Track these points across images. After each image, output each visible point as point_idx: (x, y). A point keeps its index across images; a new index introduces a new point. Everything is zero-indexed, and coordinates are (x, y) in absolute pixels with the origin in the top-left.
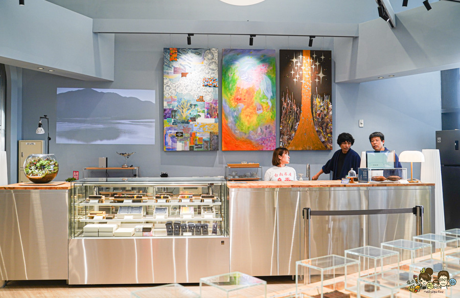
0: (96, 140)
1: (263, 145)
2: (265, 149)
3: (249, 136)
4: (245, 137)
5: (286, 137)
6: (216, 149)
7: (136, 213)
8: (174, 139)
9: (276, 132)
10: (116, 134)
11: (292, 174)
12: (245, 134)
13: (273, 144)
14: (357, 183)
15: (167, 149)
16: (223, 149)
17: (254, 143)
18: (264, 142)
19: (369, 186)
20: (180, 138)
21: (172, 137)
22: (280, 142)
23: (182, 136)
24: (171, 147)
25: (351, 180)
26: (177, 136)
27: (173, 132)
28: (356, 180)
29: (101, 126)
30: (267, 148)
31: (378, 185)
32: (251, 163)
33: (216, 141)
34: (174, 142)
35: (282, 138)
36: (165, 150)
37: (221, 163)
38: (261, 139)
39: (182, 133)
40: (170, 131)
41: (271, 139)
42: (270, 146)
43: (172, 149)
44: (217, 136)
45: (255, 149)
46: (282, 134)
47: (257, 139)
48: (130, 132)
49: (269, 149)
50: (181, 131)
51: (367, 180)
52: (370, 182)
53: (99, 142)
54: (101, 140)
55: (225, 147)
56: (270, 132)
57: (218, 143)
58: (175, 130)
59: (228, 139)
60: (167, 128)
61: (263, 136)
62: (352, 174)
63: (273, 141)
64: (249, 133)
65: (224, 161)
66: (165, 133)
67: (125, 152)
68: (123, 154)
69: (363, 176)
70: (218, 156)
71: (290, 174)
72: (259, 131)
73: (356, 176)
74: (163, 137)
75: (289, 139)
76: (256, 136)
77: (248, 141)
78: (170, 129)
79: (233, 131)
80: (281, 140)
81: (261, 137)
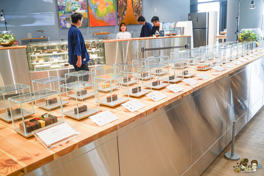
0: (22, 24)
1: (110, 23)
2: (111, 25)
3: (103, 19)
4: (101, 19)
5: (121, 19)
6: (87, 26)
7: (59, 58)
8: (65, 22)
9: (116, 16)
10: (33, 20)
11: (129, 36)
12: (101, 17)
13: (115, 22)
14: (159, 37)
15: (62, 27)
16: (91, 26)
17: (106, 22)
18: (110, 21)
19: (165, 38)
20: (68, 21)
21: (64, 21)
22: (118, 21)
23: (69, 20)
24: (64, 26)
25: (157, 36)
26: (66, 20)
27: (64, 18)
28: (159, 36)
29: (24, 16)
30: (112, 24)
31: (169, 38)
32: (105, 32)
33: (87, 22)
34: (65, 23)
35: (119, 19)
36: (61, 28)
37: (90, 33)
38: (109, 20)
39: (69, 18)
40: (62, 18)
41: (113, 20)
42: (113, 23)
43: (65, 27)
44: (87, 19)
45: (106, 25)
46: (118, 17)
47: (107, 20)
48: (41, 19)
49: (113, 25)
50: (68, 17)
51: (163, 36)
52: (165, 37)
53: (24, 25)
54: (25, 24)
55: (91, 24)
56: (113, 16)
57: (87, 23)
58: (65, 17)
59: (93, 21)
60: (61, 16)
61: (110, 18)
62: (157, 33)
63: (114, 21)
64: (103, 17)
65: (91, 32)
66: (60, 19)
67: (40, 30)
68: (40, 31)
69: (162, 34)
70: (88, 30)
71: (128, 36)
72: (108, 16)
73: (159, 34)
74: (59, 21)
75: (122, 19)
76: (106, 18)
77: (102, 21)
78: (62, 16)
79: (95, 16)
80: (118, 20)
81: (108, 19)
